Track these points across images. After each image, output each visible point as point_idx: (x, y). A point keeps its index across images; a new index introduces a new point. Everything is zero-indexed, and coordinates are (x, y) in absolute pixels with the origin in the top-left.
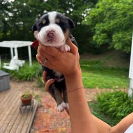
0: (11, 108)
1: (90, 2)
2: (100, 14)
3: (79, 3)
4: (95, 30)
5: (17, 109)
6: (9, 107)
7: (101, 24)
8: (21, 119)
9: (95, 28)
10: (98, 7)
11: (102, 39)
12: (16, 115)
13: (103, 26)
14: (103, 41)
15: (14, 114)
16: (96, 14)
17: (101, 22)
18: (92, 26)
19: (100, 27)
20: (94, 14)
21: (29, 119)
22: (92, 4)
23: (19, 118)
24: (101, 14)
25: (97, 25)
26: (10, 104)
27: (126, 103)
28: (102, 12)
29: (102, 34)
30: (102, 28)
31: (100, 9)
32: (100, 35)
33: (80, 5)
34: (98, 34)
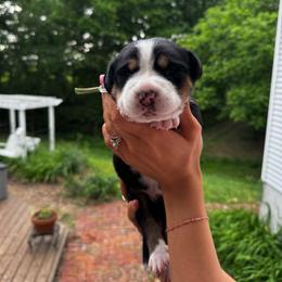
0: (8, 240)
1: (181, 22)
2: (202, 47)
3: (159, 23)
5: (21, 244)
6: (5, 237)
7: (204, 68)
8: (31, 264)
10: (199, 33)
11: (206, 99)
12: (20, 257)
13: (208, 72)
14: (207, 102)
15: (14, 255)
16: (194, 47)
17: (203, 63)
21: (49, 265)
22: (186, 25)
23: (26, 262)
24: (204, 47)
26: (6, 231)
27: (255, 233)
28: (207, 43)
29: (205, 89)
30: (205, 75)
31: (203, 37)
32: (201, 89)
33: (161, 27)
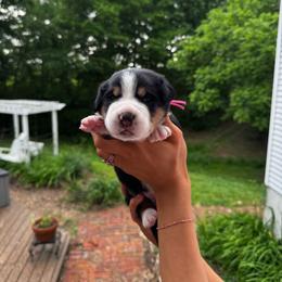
0: (9, 249)
1: (185, 23)
2: (205, 49)
3: (162, 24)
4: (194, 80)
5: (22, 252)
6: (6, 246)
7: (207, 69)
8: (31, 273)
9: (195, 76)
10: (201, 34)
11: (209, 100)
12: (21, 265)
13: (210, 73)
14: (210, 104)
15: (15, 264)
16: (197, 49)
17: (206, 65)
18: (188, 72)
19: (205, 75)
20: (192, 48)
21: (50, 274)
22: (189, 26)
23: (26, 271)
24: (207, 48)
25: (198, 71)
26: (7, 240)
27: (259, 238)
28: (210, 45)
29: (208, 91)
30: (208, 77)
31: (205, 39)
32: (204, 91)
33: (164, 29)
34: (200, 90)
